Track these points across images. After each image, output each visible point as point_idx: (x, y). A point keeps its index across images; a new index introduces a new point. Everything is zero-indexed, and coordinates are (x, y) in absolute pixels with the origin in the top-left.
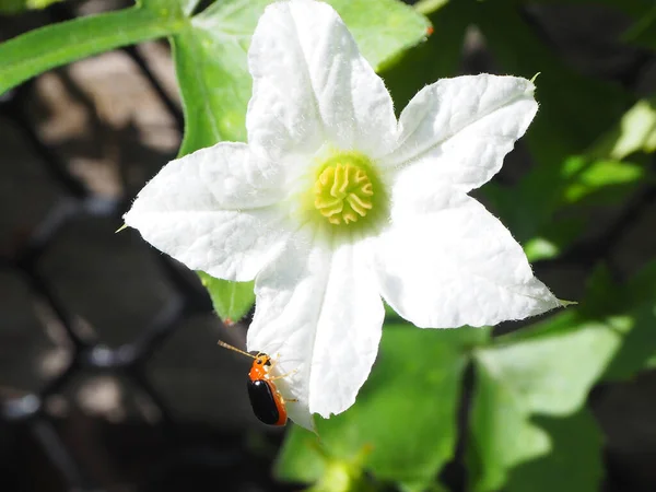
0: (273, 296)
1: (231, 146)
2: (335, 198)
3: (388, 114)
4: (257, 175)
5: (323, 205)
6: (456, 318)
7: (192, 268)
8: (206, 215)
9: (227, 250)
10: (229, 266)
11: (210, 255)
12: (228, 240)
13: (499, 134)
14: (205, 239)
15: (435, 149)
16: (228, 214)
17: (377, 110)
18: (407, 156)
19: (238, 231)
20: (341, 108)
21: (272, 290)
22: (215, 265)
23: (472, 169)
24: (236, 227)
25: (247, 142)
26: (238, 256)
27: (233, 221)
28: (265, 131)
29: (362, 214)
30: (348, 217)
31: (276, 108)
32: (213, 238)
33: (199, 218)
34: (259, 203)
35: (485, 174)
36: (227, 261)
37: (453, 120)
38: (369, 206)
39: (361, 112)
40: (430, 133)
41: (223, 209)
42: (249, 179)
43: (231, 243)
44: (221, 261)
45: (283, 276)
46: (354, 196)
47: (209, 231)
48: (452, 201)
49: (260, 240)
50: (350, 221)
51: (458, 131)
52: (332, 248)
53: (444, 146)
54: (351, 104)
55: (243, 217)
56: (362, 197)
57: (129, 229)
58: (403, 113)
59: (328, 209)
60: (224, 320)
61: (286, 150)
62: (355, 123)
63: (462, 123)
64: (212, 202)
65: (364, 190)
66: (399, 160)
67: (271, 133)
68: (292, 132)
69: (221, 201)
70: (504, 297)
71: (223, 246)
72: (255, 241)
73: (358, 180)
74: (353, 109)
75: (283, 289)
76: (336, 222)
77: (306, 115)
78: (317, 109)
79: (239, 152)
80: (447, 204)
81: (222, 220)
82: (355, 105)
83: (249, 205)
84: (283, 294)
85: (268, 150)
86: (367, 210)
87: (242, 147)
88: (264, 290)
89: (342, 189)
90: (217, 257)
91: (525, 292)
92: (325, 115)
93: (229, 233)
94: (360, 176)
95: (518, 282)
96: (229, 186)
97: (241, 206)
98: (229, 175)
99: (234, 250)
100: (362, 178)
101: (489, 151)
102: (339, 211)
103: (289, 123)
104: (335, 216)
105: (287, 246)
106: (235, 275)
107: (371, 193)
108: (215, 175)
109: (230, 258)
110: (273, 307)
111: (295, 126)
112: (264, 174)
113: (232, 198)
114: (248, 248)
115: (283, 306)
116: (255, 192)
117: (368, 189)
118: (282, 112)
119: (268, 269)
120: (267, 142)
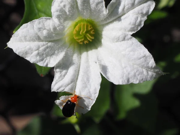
0: (61, 72)
1: (45, 18)
2: (81, 35)
3: (103, 6)
4: (55, 29)
5: (77, 38)
6: (128, 81)
7: (32, 63)
8: (37, 43)
9: (44, 56)
10: (45, 62)
11: (38, 58)
12: (45, 52)
13: (142, 13)
14: (37, 52)
15: (119, 19)
16: (44, 43)
17: (99, 5)
18: (108, 21)
19: (48, 49)
20: (86, 5)
21: (61, 70)
22: (40, 61)
23: (133, 26)
24: (47, 48)
25: (51, 17)
26: (48, 58)
27: (46, 45)
28: (58, 13)
29: (91, 41)
30: (85, 42)
31: (62, 5)
32: (39, 52)
33: (34, 45)
34: (56, 38)
35: (138, 28)
36: (44, 60)
37: (126, 8)
38: (93, 38)
39: (93, 6)
40: (117, 13)
41: (43, 41)
42: (52, 30)
43: (45, 54)
44: (42, 60)
45: (65, 65)
46: (88, 34)
47: (38, 49)
48: (126, 38)
49: (56, 52)
50: (86, 43)
51: (127, 12)
52: (80, 53)
53: (122, 18)
54: (90, 3)
55: (49, 44)
56: (91, 35)
57: (9, 48)
58: (108, 6)
59: (78, 39)
60: (40, 75)
61: (66, 19)
62: (91, 10)
63: (129, 9)
64: (39, 39)
65: (92, 32)
66: (105, 22)
67: (60, 14)
68: (68, 13)
69: (42, 38)
70: (145, 73)
71: (43, 54)
72: (54, 52)
73: (89, 29)
74: (90, 5)
75: (65, 70)
76: (81, 43)
77: (73, 7)
78: (77, 5)
79: (48, 21)
80: (124, 39)
81: (43, 45)
82: (91, 4)
83: (52, 39)
84: (64, 71)
85: (59, 20)
86: (92, 39)
87: (50, 19)
88: (58, 70)
89: (84, 32)
90: (41, 58)
91: (152, 70)
92: (80, 7)
93: (45, 50)
94: (90, 27)
95: (150, 67)
96: (45, 32)
97: (49, 40)
98: (45, 29)
99: (47, 56)
100: (91, 28)
101: (139, 19)
102: (82, 40)
103: (67, 10)
104: (81, 41)
105: (65, 54)
106: (47, 65)
107: (94, 33)
108: (40, 29)
109: (45, 59)
110: (61, 76)
111: (69, 11)
112: (57, 28)
113: (46, 37)
114: (52, 55)
115: (64, 76)
116: (54, 35)
117: (93, 32)
118: (64, 6)
119: (59, 63)
120: (59, 17)
